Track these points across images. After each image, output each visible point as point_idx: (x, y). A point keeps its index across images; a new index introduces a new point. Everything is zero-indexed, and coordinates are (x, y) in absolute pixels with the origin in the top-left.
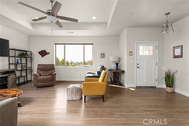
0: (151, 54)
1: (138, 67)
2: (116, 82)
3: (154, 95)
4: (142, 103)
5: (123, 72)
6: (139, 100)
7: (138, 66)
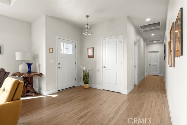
0: (71, 53)
1: (59, 68)
2: (28, 92)
3: (77, 95)
4: (73, 110)
5: (41, 75)
6: (69, 107)
7: (59, 66)
